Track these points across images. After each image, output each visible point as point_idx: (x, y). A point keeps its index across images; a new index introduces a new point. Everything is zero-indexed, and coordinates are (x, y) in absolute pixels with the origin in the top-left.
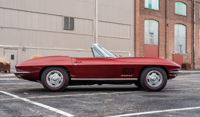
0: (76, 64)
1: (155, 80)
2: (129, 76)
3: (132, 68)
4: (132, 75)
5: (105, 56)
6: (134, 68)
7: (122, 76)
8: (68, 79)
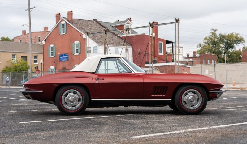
0: (97, 82)
1: (192, 100)
2: (162, 95)
3: (165, 87)
4: (164, 95)
5: (133, 72)
6: (167, 87)
7: (153, 96)
8: (88, 100)
